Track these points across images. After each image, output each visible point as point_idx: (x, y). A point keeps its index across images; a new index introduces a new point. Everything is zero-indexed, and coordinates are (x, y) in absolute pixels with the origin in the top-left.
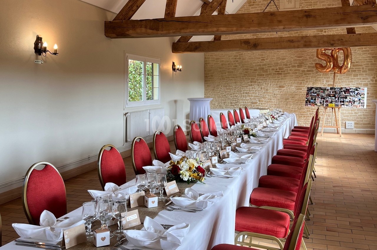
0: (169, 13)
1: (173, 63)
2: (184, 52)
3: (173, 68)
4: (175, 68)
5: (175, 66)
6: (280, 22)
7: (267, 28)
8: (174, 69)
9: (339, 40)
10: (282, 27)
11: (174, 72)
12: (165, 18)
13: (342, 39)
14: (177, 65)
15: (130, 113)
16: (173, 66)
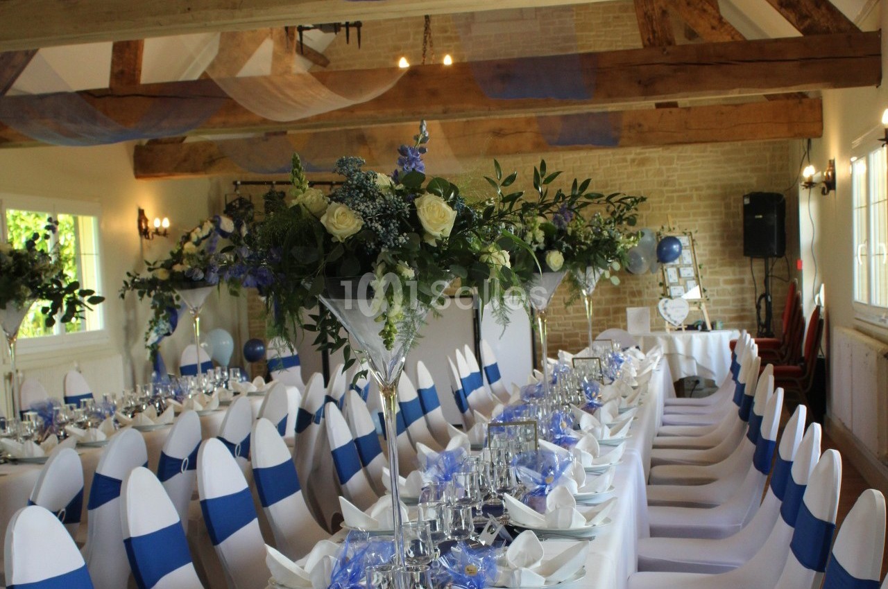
0: (122, 72)
1: (141, 212)
2: (173, 175)
3: (140, 227)
4: (147, 228)
5: (146, 221)
6: (433, 94)
7: (401, 111)
8: (144, 232)
9: (631, 127)
10: (439, 108)
11: (145, 240)
12: (111, 88)
13: (640, 125)
14: (153, 219)
15: (23, 371)
16: (140, 222)
